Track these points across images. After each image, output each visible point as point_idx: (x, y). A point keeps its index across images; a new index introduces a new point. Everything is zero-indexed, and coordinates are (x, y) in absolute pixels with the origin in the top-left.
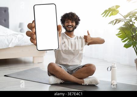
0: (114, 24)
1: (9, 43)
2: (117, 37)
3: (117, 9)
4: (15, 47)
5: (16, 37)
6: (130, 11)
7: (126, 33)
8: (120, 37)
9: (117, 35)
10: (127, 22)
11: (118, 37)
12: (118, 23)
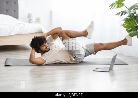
0: (121, 16)
1: (11, 32)
2: (122, 27)
3: (123, 2)
4: (16, 35)
5: (18, 26)
6: (134, 4)
7: (130, 24)
8: (125, 27)
9: (122, 25)
10: (131, 14)
11: (124, 27)
12: (124, 14)
